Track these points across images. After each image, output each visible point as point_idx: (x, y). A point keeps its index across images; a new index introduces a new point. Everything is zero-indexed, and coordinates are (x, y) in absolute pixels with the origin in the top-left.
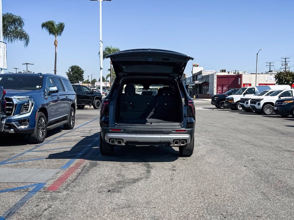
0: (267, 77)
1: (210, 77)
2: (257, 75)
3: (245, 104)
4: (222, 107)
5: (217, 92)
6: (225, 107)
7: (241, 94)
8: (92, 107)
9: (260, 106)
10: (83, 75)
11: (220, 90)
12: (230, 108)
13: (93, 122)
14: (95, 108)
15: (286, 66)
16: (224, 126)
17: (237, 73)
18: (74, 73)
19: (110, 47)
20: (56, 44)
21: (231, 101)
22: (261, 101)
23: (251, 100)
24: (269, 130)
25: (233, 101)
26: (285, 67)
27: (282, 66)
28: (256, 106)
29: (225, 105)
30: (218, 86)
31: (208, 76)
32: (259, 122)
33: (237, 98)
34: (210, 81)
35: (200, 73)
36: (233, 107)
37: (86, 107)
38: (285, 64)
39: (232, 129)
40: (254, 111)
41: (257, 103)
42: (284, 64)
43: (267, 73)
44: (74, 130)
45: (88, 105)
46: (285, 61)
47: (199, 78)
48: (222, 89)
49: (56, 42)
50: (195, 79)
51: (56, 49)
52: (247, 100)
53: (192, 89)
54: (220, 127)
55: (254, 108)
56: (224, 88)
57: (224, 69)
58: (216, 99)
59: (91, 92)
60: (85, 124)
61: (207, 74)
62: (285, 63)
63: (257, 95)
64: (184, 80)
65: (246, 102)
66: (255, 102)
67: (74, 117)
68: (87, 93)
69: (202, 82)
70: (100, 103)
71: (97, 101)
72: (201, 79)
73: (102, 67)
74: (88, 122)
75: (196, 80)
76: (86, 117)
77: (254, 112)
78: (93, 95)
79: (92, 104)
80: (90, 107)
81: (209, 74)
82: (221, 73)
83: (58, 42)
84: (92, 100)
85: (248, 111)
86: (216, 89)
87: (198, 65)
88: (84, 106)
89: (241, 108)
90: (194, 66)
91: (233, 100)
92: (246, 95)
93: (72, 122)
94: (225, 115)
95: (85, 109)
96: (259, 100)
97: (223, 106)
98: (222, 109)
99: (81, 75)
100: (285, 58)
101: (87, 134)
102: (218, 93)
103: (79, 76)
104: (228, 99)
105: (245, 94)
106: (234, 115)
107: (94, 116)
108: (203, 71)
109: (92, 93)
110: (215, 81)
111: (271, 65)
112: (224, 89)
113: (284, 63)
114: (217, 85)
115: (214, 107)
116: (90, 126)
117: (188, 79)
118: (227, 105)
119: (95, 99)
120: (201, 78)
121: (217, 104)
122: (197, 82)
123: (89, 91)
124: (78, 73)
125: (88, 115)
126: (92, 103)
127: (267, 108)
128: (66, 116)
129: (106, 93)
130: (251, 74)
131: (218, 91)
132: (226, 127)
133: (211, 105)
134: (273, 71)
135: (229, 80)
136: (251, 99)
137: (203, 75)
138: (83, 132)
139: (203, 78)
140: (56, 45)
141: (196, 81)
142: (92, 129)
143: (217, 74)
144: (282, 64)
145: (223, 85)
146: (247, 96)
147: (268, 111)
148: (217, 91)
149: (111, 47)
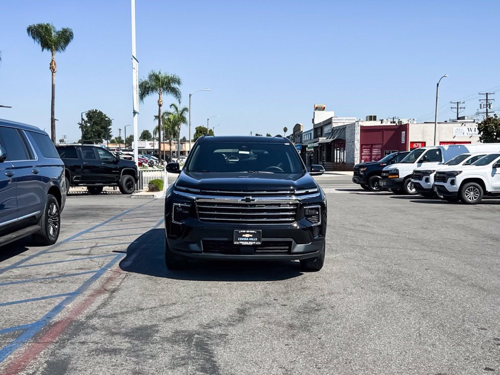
0: (455, 129)
1: (346, 130)
2: (437, 125)
3: (422, 183)
4: (375, 188)
5: (361, 159)
6: (381, 189)
7: (414, 163)
8: (118, 189)
9: (455, 186)
10: (111, 129)
11: (367, 155)
12: (392, 189)
13: (107, 224)
14: (123, 192)
15: (488, 108)
16: (391, 233)
17: (399, 122)
18: (93, 125)
19: (158, 74)
20: (53, 67)
21: (394, 176)
22: (457, 176)
23: (435, 175)
24: (492, 243)
25: (397, 176)
26: (487, 110)
27: (481, 108)
28: (447, 185)
29: (382, 184)
30: (364, 147)
31: (343, 129)
32: (461, 222)
33: (405, 169)
34: (348, 137)
35: (329, 122)
36: (398, 188)
37: (106, 190)
38: (487, 105)
39: (409, 239)
40: (442, 197)
41: (449, 180)
42: (484, 105)
43: (454, 121)
44: (56, 246)
45: (110, 186)
46: (487, 100)
47: (325, 133)
48: (371, 152)
49: (54, 65)
50: (319, 133)
51: (54, 78)
52: (427, 173)
53: (312, 153)
54: (382, 235)
55: (442, 190)
56: (374, 149)
57: (373, 115)
58: (363, 171)
59: (115, 160)
60: (88, 231)
61: (342, 124)
62: (487, 102)
63: (447, 164)
64: (299, 136)
65: (424, 178)
66: (444, 177)
67: (59, 216)
68: (106, 161)
69: (332, 140)
70: (132, 183)
71: (127, 177)
72: (330, 133)
73: (137, 110)
74: (98, 224)
75: (321, 136)
76: (97, 212)
77: (441, 199)
78: (118, 166)
79: (116, 184)
80: (114, 189)
81: (345, 124)
82: (367, 122)
83: (57, 65)
84: (117, 177)
85: (428, 195)
86: (359, 152)
87: (324, 107)
88: (101, 188)
89: (414, 190)
90: (317, 109)
91: (398, 174)
92: (423, 164)
93: (52, 228)
94: (385, 205)
95: (104, 194)
96: (453, 174)
97: (376, 186)
98: (375, 191)
99: (106, 128)
100: (487, 94)
101: (82, 257)
102: (363, 161)
103: (103, 130)
104: (387, 172)
105: (421, 162)
106: (402, 205)
107: (116, 209)
108: (334, 118)
109: (117, 161)
110: (358, 137)
111: (459, 107)
112: (374, 152)
113: (485, 102)
114: (362, 145)
115: (359, 187)
116: (97, 235)
117: (306, 135)
118: (385, 183)
119: (123, 175)
120: (330, 131)
121: (365, 182)
122: (322, 140)
123: (110, 157)
124: (100, 124)
125: (102, 209)
126: (118, 182)
127: (469, 190)
128: (34, 216)
129: (150, 162)
130: (425, 123)
131: (363, 157)
132: (396, 234)
133: (352, 183)
134: (466, 118)
135: (383, 135)
136: (434, 171)
137: (334, 126)
138: (74, 252)
139: (334, 131)
140: (54, 70)
141: (320, 138)
142: (98, 245)
143: (361, 124)
144: (481, 105)
145: (372, 145)
146: (426, 166)
147: (470, 196)
148: (361, 156)
149: (160, 73)
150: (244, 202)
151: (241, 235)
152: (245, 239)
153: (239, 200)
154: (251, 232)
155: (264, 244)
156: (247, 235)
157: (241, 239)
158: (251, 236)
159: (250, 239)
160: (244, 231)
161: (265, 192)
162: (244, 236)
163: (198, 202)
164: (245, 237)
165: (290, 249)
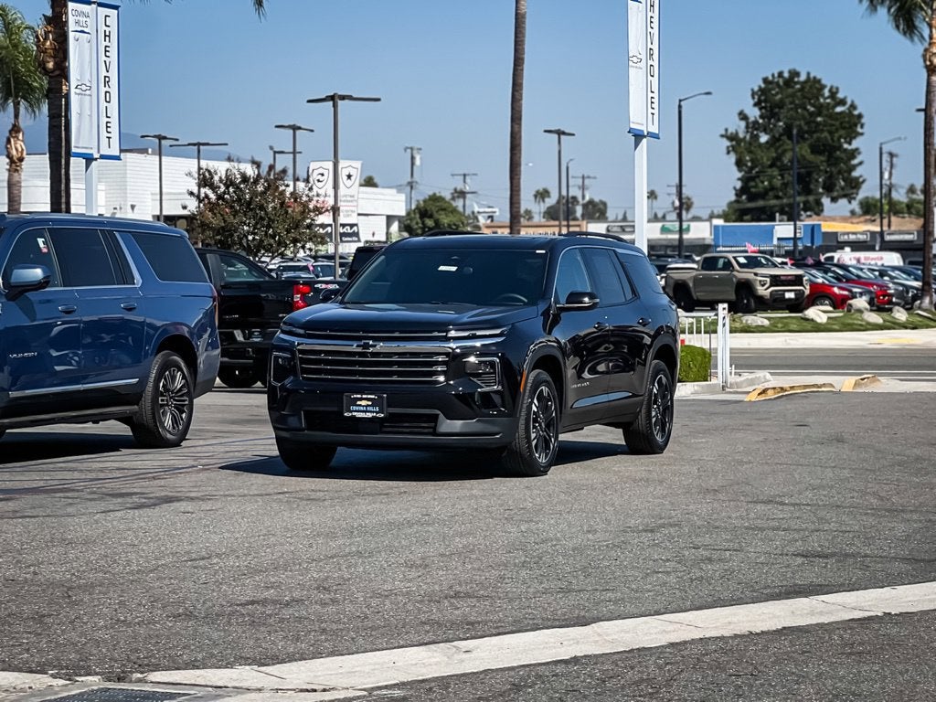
10: (856, 151)
18: (782, 137)
67: (189, 395)
93: (169, 417)
99: (840, 147)
150: (360, 350)
151: (354, 402)
152: (361, 408)
153: (354, 347)
154: (369, 396)
155: (392, 418)
156: (364, 403)
157: (355, 408)
158: (370, 403)
159: (368, 408)
160: (359, 396)
161: (397, 334)
162: (359, 403)
163: (299, 350)
164: (360, 405)
165: (435, 428)
